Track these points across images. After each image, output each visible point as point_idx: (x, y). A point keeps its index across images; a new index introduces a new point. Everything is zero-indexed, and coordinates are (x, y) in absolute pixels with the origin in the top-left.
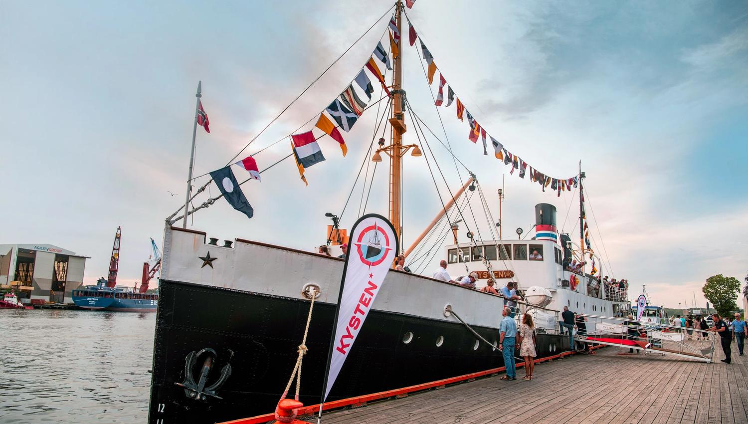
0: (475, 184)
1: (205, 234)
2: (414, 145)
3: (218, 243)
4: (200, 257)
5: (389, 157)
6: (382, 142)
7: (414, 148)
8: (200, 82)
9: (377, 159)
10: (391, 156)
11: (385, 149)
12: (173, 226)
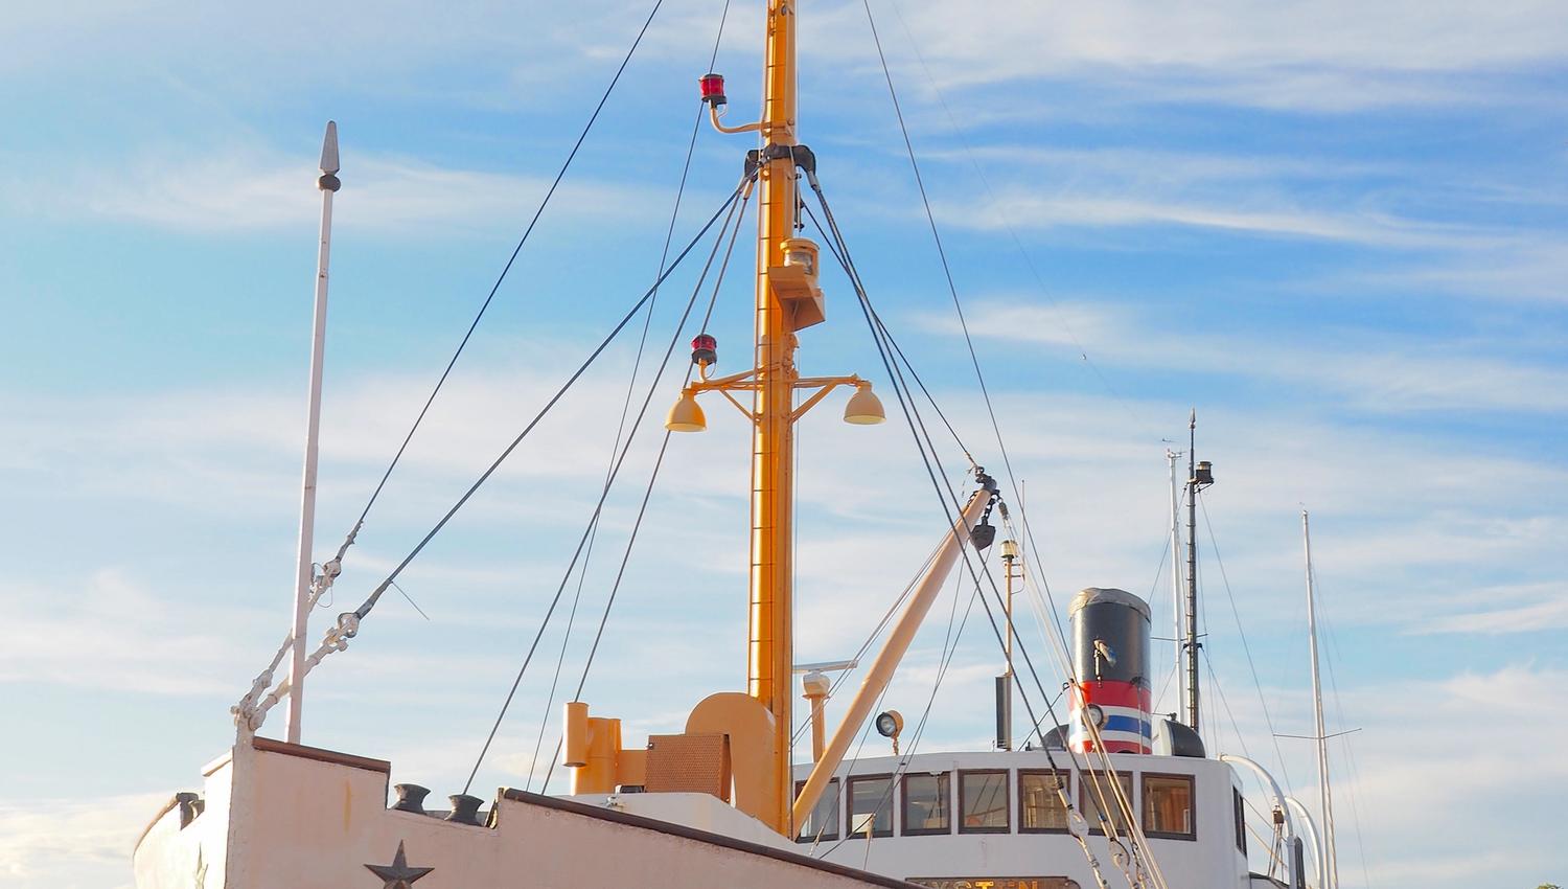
0: (995, 519)
1: (383, 768)
2: (854, 381)
3: (428, 804)
4: (369, 867)
5: (751, 422)
6: (704, 350)
7: (856, 390)
8: (332, 125)
9: (688, 416)
10: (755, 417)
11: (726, 385)
12: (259, 733)
